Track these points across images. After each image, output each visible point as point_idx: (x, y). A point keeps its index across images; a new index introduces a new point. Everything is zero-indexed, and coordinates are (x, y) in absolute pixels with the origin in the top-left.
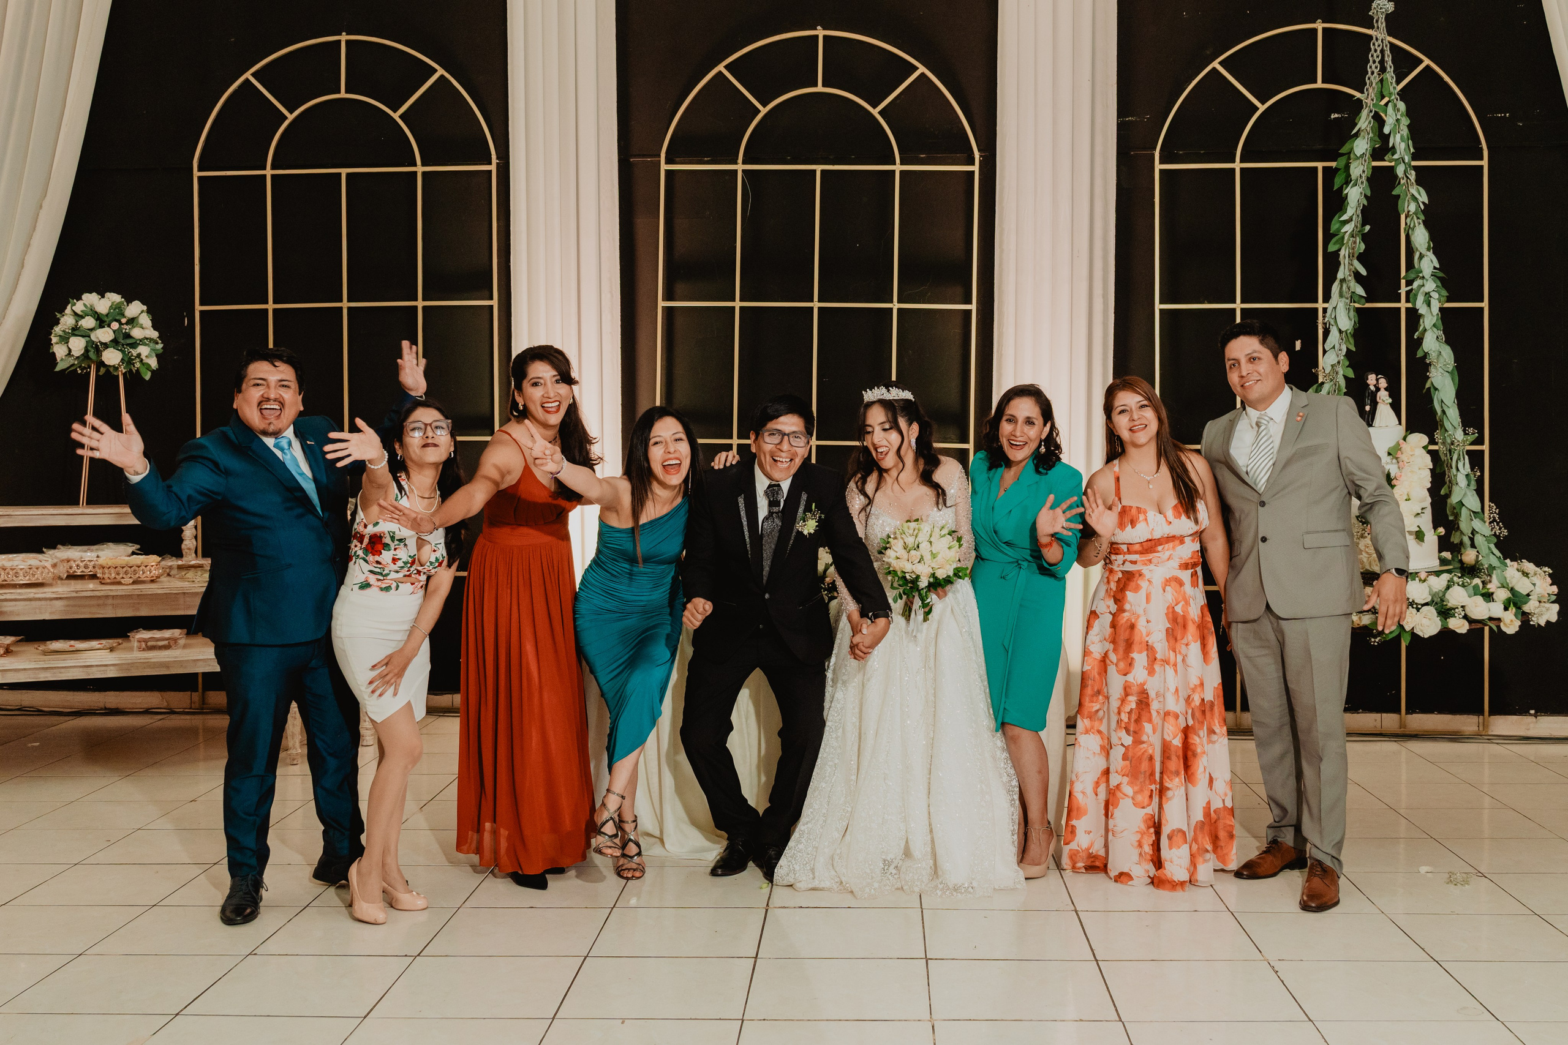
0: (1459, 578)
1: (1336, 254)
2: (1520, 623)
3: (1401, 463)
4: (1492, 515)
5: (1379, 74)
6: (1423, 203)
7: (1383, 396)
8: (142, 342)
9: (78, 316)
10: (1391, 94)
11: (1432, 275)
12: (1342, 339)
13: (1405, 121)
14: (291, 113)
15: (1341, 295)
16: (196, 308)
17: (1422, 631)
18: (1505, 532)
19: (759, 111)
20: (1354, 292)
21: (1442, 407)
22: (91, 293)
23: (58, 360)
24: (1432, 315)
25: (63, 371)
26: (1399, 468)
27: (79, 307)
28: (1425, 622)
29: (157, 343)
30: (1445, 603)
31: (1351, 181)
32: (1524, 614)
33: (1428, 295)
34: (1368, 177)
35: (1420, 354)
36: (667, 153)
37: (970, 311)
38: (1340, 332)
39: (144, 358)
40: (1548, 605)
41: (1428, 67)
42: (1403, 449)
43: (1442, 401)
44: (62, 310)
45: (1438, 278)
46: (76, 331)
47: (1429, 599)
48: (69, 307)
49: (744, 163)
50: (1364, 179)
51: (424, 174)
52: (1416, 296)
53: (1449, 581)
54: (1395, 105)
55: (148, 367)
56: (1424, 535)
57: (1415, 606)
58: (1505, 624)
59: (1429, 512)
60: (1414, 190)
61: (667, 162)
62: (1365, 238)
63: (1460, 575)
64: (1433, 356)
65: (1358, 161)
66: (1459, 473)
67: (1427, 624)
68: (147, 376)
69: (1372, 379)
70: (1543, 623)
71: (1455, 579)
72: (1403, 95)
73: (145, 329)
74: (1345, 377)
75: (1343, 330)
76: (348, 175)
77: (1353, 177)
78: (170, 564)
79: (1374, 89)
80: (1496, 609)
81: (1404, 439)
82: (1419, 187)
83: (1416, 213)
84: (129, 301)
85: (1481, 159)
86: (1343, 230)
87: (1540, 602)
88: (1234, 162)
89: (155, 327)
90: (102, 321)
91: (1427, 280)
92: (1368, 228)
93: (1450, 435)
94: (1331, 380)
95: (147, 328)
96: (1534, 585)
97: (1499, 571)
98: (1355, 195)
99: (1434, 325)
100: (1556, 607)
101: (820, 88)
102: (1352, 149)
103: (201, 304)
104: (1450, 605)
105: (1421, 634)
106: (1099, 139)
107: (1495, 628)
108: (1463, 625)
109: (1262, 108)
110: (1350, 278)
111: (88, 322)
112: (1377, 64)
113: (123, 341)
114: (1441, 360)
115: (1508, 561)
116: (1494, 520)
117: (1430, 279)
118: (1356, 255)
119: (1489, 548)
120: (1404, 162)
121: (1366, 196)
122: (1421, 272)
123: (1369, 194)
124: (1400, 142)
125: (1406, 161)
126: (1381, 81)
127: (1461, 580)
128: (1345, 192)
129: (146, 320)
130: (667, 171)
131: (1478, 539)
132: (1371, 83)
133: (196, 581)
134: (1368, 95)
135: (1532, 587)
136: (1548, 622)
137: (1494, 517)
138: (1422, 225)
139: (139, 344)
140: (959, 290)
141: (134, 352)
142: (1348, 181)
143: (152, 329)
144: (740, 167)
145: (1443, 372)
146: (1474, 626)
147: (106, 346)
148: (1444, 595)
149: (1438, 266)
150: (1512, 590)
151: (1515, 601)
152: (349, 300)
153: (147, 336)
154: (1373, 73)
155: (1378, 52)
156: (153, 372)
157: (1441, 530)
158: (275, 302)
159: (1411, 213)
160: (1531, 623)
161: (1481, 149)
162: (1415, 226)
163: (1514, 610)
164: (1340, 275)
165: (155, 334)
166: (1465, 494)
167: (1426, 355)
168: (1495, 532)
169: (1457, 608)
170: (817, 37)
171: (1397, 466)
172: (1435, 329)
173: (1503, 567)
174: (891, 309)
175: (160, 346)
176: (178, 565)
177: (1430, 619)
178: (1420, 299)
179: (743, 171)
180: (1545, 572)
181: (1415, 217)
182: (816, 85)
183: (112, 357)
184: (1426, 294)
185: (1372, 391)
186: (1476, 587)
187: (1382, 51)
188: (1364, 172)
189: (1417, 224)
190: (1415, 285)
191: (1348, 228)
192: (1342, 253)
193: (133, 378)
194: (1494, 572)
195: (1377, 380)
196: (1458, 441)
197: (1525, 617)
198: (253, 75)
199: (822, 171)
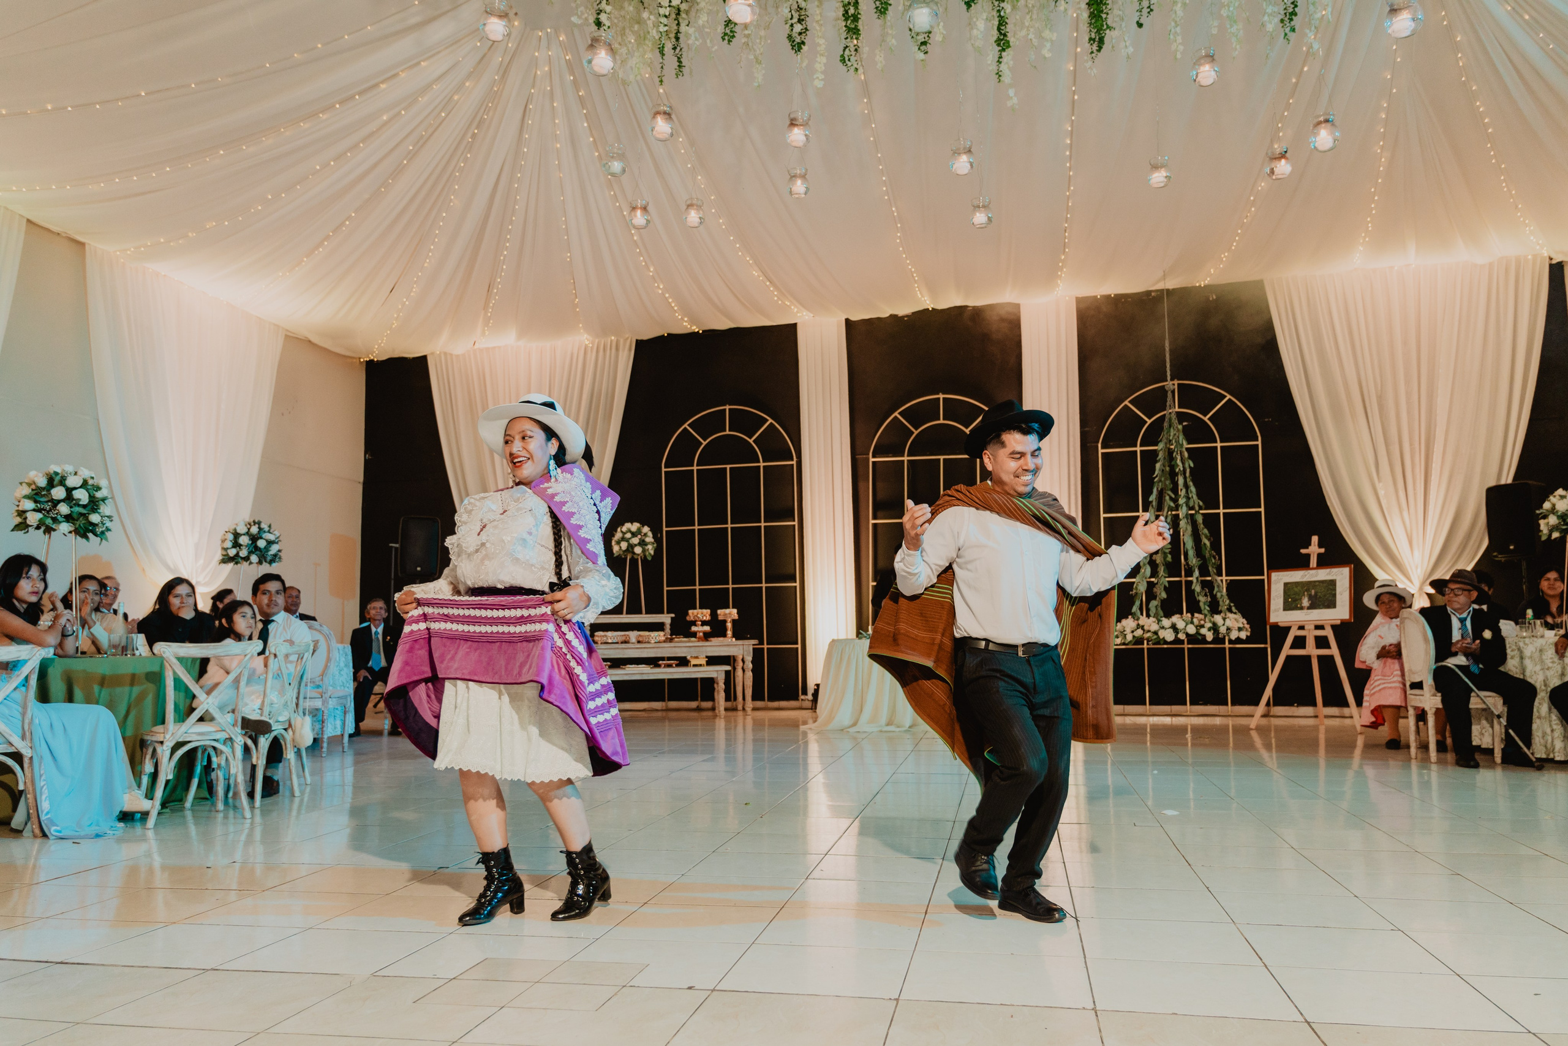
8: (649, 543)
9: (624, 533)
14: (705, 440)
16: (664, 529)
19: (914, 433)
22: (628, 522)
23: (614, 552)
25: (617, 556)
27: (624, 529)
36: (872, 453)
39: (650, 550)
41: (1230, 399)
44: (616, 531)
46: (623, 539)
48: (619, 529)
49: (907, 456)
51: (764, 467)
55: (650, 554)
61: (872, 457)
68: (649, 558)
73: (650, 539)
76: (730, 468)
84: (643, 526)
85: (1257, 440)
88: (1136, 446)
89: (653, 538)
90: (634, 535)
101: (942, 421)
103: (666, 527)
106: (1071, 439)
109: (1149, 422)
111: (628, 535)
113: (642, 543)
129: (650, 534)
130: (873, 462)
141: (647, 548)
147: (636, 545)
152: (731, 524)
158: (698, 525)
161: (1257, 437)
165: (653, 540)
170: (940, 398)
175: (655, 545)
179: (907, 460)
182: (940, 420)
183: (638, 550)
193: (644, 560)
198: (688, 425)
199: (944, 459)
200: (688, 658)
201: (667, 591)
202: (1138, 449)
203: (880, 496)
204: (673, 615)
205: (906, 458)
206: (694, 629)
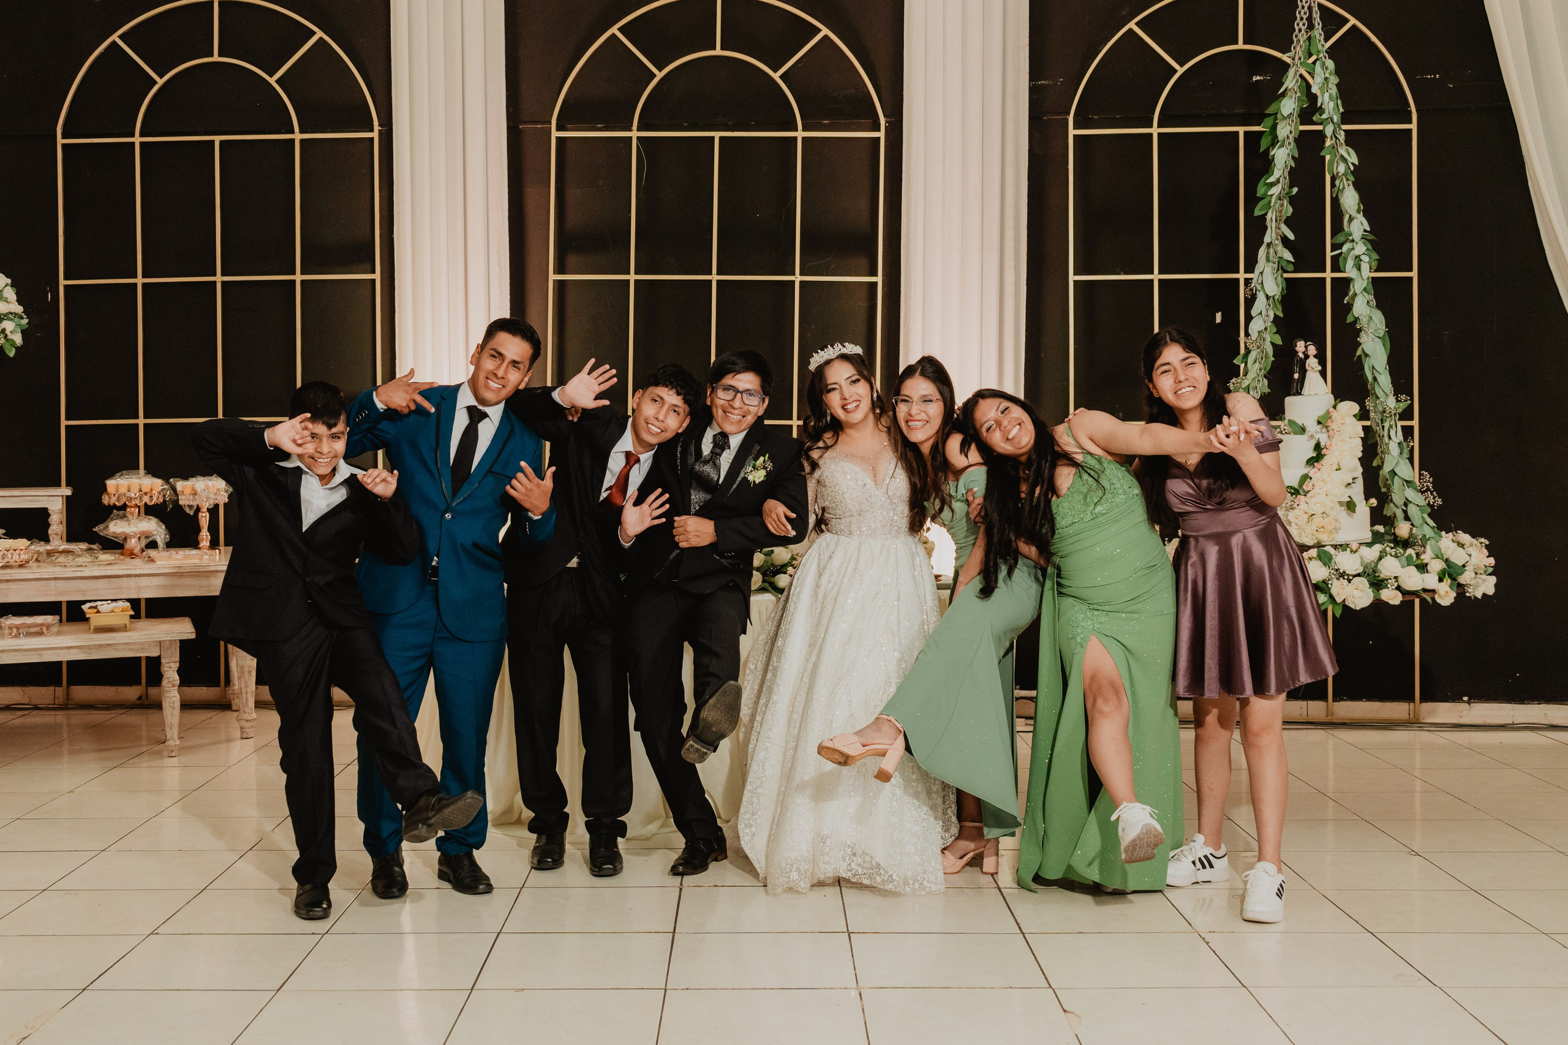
0: (1392, 548)
1: (1263, 217)
2: (1455, 595)
3: (1331, 432)
4: (1425, 485)
5: (1307, 32)
6: (1353, 164)
7: (1312, 363)
8: (7, 316)
10: (1319, 52)
11: (1362, 238)
12: (1270, 305)
13: (1334, 80)
14: (161, 77)
15: (1268, 260)
16: (60, 282)
17: (1353, 603)
18: (1440, 502)
19: (655, 76)
20: (1281, 258)
21: (1373, 373)
24: (1363, 279)
26: (1329, 437)
28: (1357, 593)
29: (22, 318)
30: (1377, 574)
31: (1278, 142)
32: (1460, 585)
33: (1358, 257)
34: (1295, 138)
35: (1350, 319)
36: (558, 119)
37: (876, 284)
38: (1268, 297)
39: (9, 334)
40: (1484, 577)
41: (1354, 28)
42: (1333, 418)
43: (1373, 367)
45: (1369, 241)
47: (1361, 570)
49: (639, 130)
50: (1291, 140)
51: (303, 142)
52: (1346, 259)
53: (1381, 552)
54: (1324, 63)
55: (12, 343)
56: (1356, 506)
57: (1346, 577)
58: (1440, 596)
59: (1360, 482)
60: (1343, 151)
61: (559, 129)
62: (1293, 201)
63: (1392, 545)
64: (1364, 321)
65: (1285, 122)
66: (1391, 441)
67: (1359, 596)
68: (12, 353)
69: (1300, 346)
70: (1479, 596)
71: (1388, 549)
72: (1332, 52)
73: (9, 303)
74: (1273, 344)
75: (1270, 295)
76: (223, 143)
77: (1280, 138)
78: (38, 549)
79: (1301, 47)
80: (1430, 580)
81: (1335, 407)
82: (1348, 148)
83: (1345, 174)
85: (1409, 121)
86: (1269, 193)
87: (1476, 573)
88: (1150, 124)
89: (20, 301)
91: (1357, 243)
92: (1295, 190)
93: (1382, 402)
94: (1259, 347)
95: (11, 302)
96: (1470, 555)
97: (1433, 541)
98: (1282, 157)
99: (1365, 290)
100: (1493, 580)
101: (718, 51)
102: (1279, 108)
103: (66, 278)
104: (1382, 576)
105: (1352, 606)
106: (1010, 105)
107: (1430, 600)
108: (1396, 596)
109: (1181, 70)
110: (1277, 242)
112: (1304, 20)
114: (1372, 325)
115: (1443, 533)
116: (1428, 489)
117: (1360, 243)
118: (1284, 218)
119: (1423, 518)
120: (1333, 122)
121: (1293, 157)
122: (1351, 235)
123: (1296, 155)
124: (1330, 103)
125: (1335, 121)
126: (1309, 38)
127: (1393, 550)
128: (1272, 153)
129: (10, 293)
130: (558, 139)
131: (1412, 510)
132: (1299, 41)
133: (68, 565)
134: (1295, 53)
135: (1468, 558)
136: (1484, 595)
137: (1427, 486)
138: (1351, 187)
139: (3, 319)
140: (864, 262)
142: (1274, 142)
143: (17, 303)
145: (1374, 337)
146: (1408, 598)
148: (1376, 566)
149: (1368, 229)
150: (1447, 561)
151: (1450, 572)
152: (224, 273)
153: (12, 311)
154: (1300, 30)
155: (1306, 8)
156: (17, 348)
157: (1373, 502)
158: (144, 275)
159: (1340, 174)
160: (1467, 594)
161: (1410, 113)
162: (1344, 188)
163: (1449, 581)
164: (1267, 239)
165: (20, 309)
166: (1398, 463)
167: (1356, 320)
168: (1429, 502)
169: (1390, 579)
171: (1326, 435)
172: (1365, 294)
173: (1439, 538)
174: (793, 282)
175: (25, 321)
176: (47, 550)
177: (1362, 591)
178: (1350, 263)
179: (638, 138)
180: (1481, 543)
181: (1344, 179)
182: (714, 48)
184: (1356, 257)
185: (1301, 359)
186: (1409, 558)
187: (1310, 8)
188: (1291, 132)
189: (1346, 186)
190: (1345, 248)
191: (1275, 191)
192: (1268, 217)
194: (1429, 542)
195: (1306, 347)
196: (1390, 408)
197: (1460, 588)
198: (120, 37)
199: (721, 138)
200: (85, 607)
201: (67, 427)
202: (1155, 131)
203: (574, 218)
204: (68, 492)
205: (634, 134)
206: (115, 528)
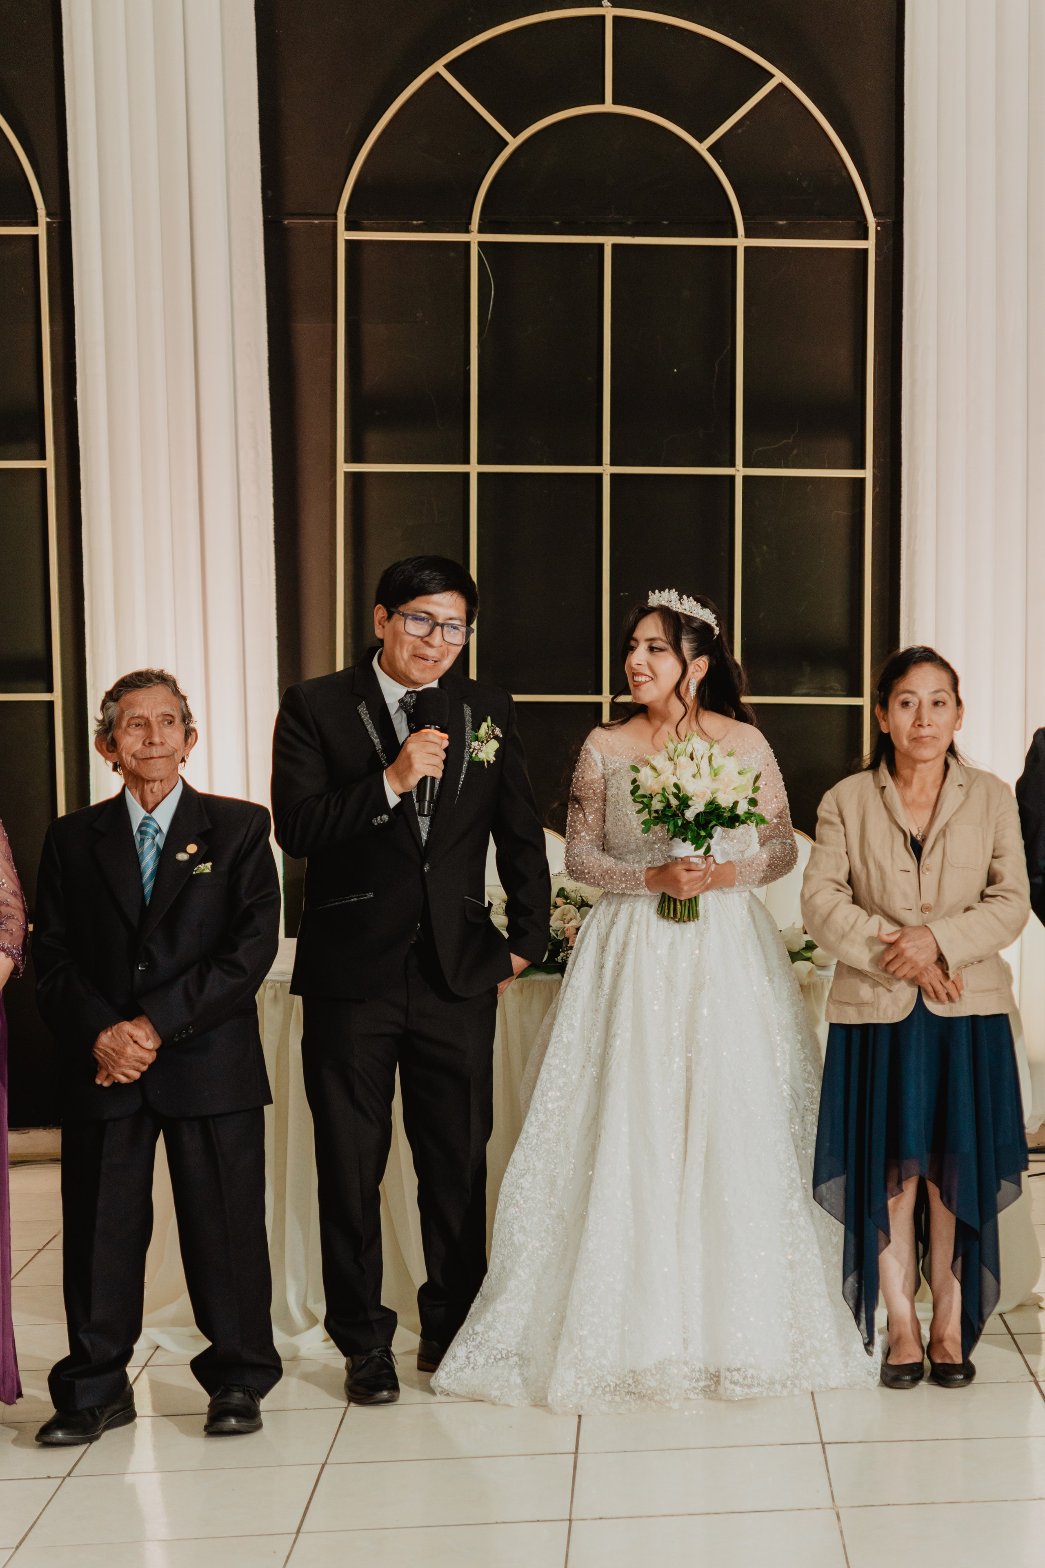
19: (506, 144)
36: (348, 211)
37: (862, 481)
49: (481, 230)
61: (349, 227)
101: (608, 106)
130: (348, 242)
140: (843, 446)
144: (474, 238)
170: (603, 17)
174: (732, 478)
179: (481, 244)
182: (602, 101)
